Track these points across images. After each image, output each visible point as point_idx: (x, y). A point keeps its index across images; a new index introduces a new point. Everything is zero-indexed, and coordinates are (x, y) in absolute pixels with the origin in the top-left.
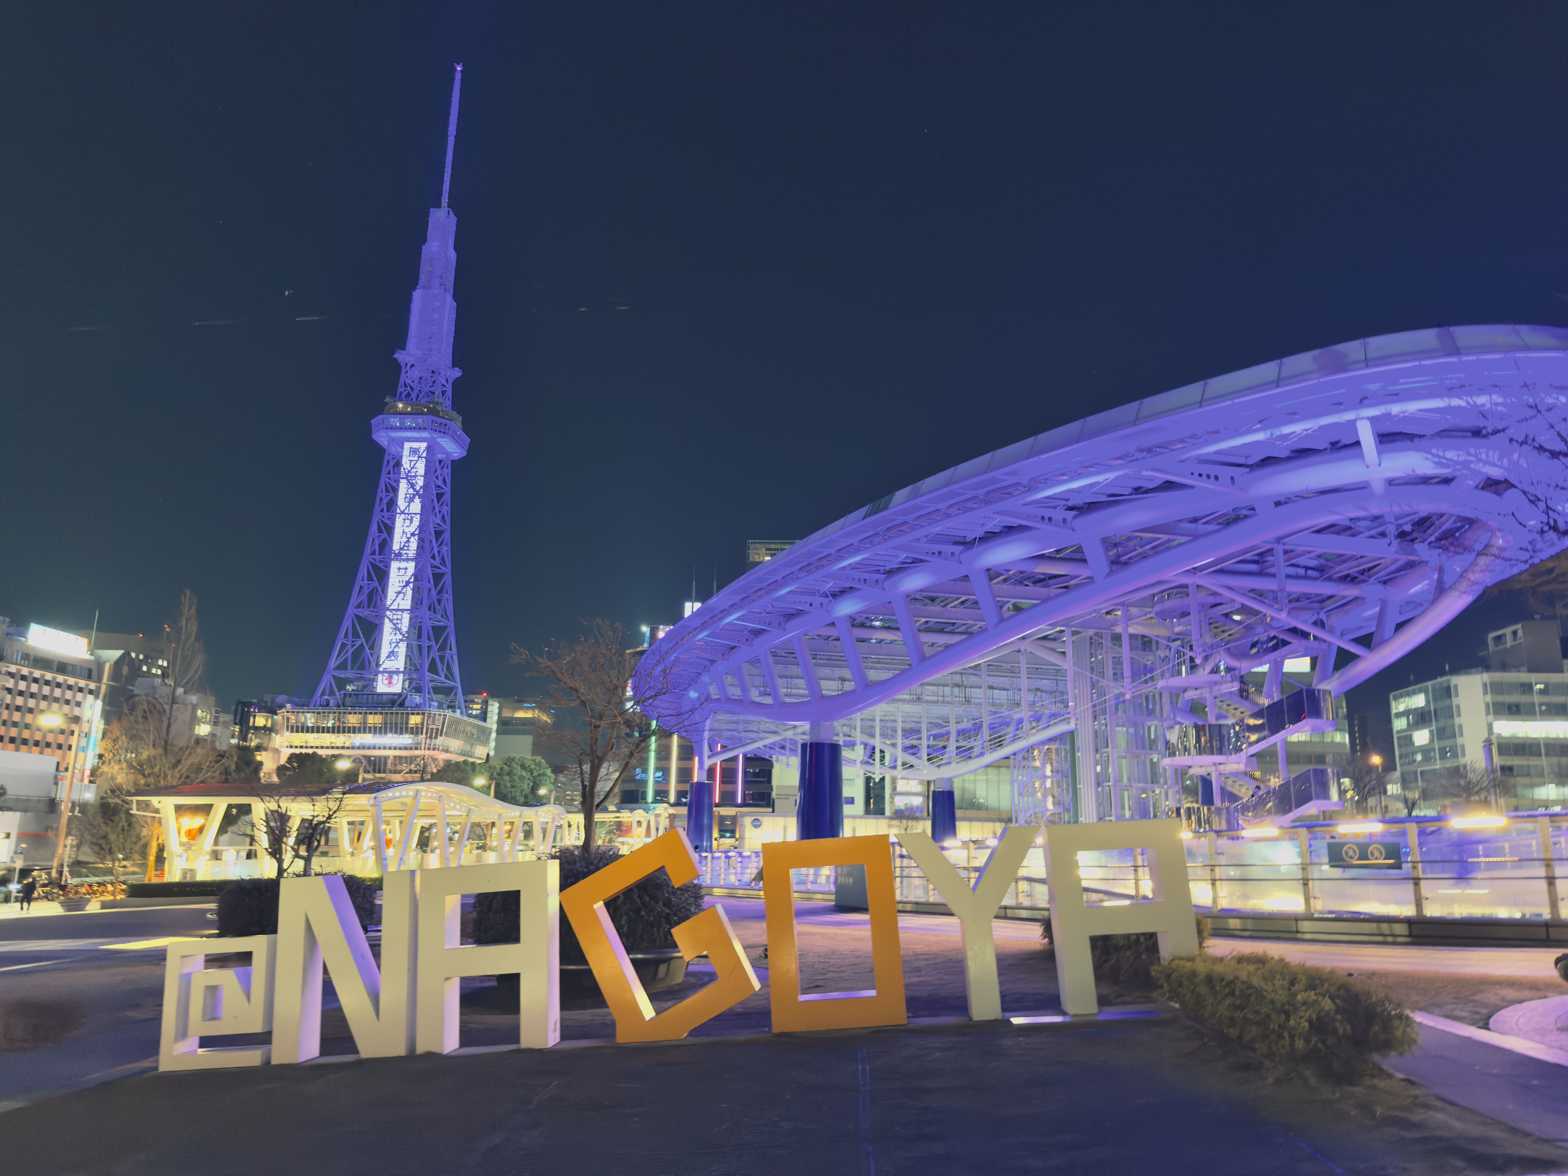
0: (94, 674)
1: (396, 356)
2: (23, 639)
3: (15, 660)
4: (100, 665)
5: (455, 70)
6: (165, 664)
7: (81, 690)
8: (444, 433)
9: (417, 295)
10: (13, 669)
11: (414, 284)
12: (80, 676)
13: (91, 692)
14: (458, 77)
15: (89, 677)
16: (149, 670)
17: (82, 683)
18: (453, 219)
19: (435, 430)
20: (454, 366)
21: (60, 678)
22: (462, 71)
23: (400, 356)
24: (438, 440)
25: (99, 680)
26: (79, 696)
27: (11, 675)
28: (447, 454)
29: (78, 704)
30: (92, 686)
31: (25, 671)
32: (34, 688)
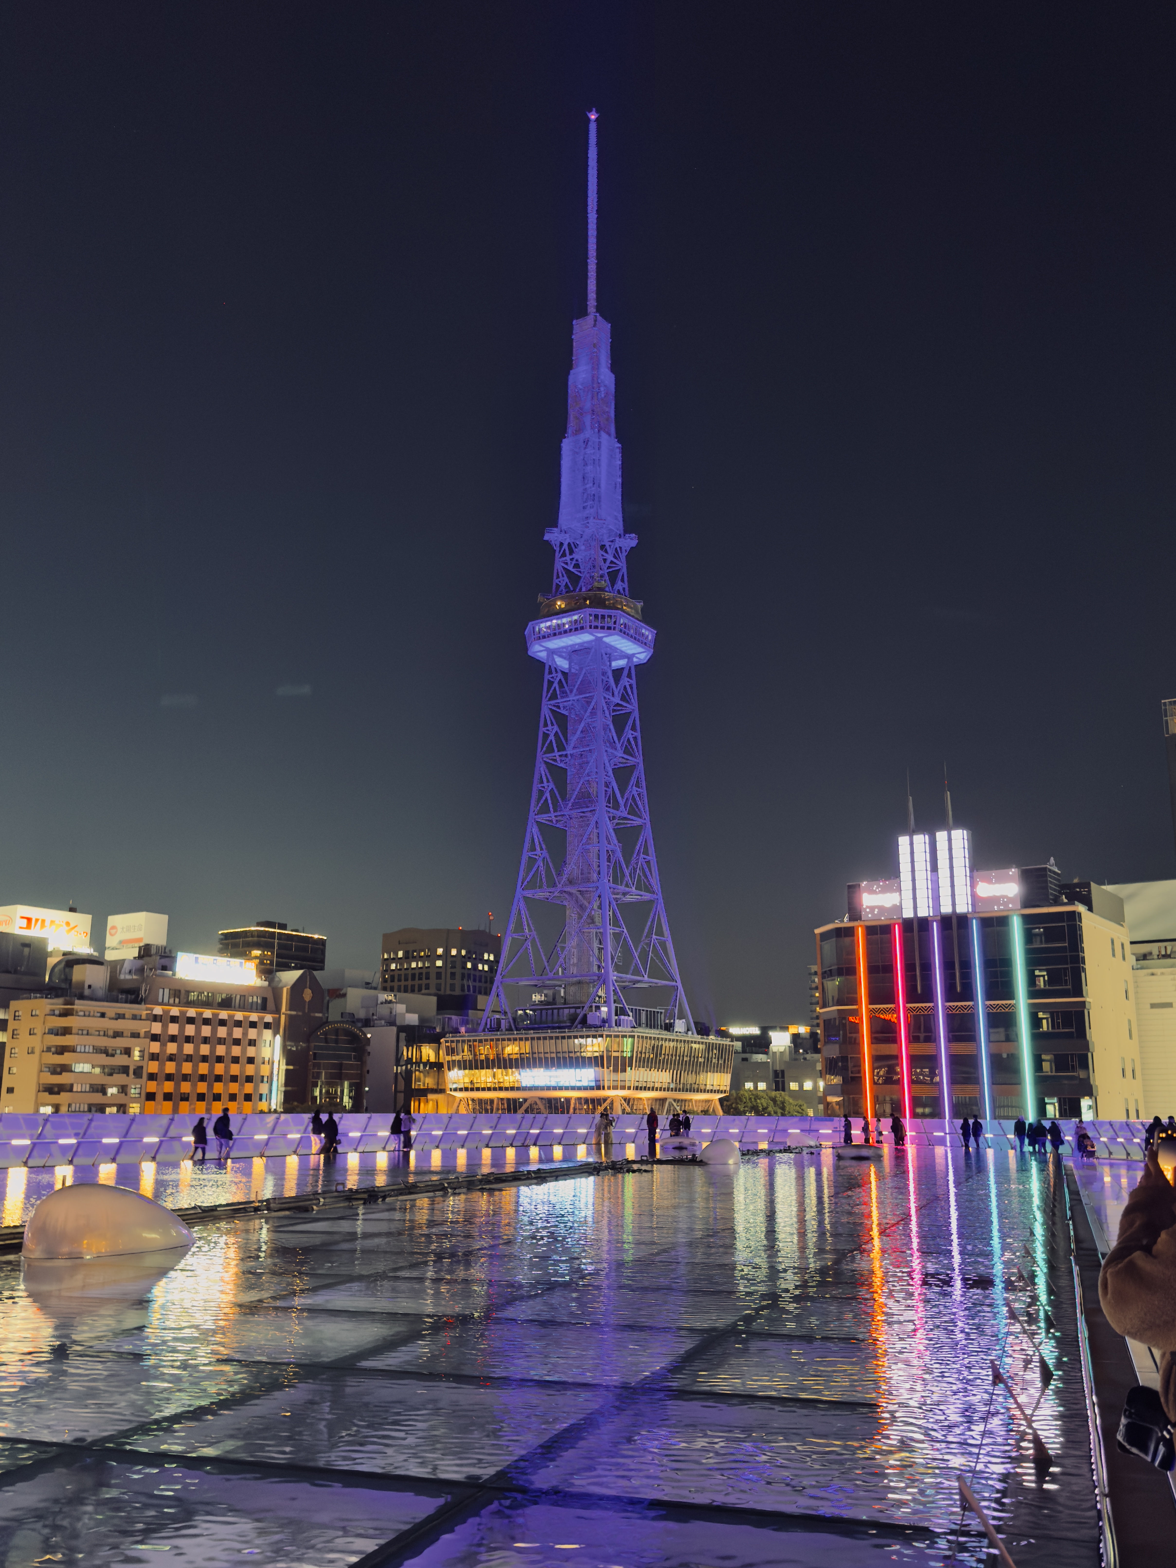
0: (271, 1005)
1: (546, 538)
2: (170, 973)
3: (160, 1000)
4: (276, 992)
5: (588, 120)
6: (492, 958)
7: (253, 1025)
8: (609, 628)
9: (567, 445)
10: (158, 1010)
11: (563, 434)
12: (251, 1008)
13: (267, 1026)
14: (593, 127)
15: (263, 1007)
16: (475, 967)
17: (254, 1017)
18: (606, 327)
19: (596, 627)
20: (626, 531)
21: (224, 1014)
22: (597, 120)
23: (552, 536)
24: (606, 640)
25: (277, 1011)
26: (252, 1033)
27: (156, 1018)
28: (629, 657)
29: (252, 1043)
30: (269, 1018)
31: (175, 1011)
32: (190, 1030)
